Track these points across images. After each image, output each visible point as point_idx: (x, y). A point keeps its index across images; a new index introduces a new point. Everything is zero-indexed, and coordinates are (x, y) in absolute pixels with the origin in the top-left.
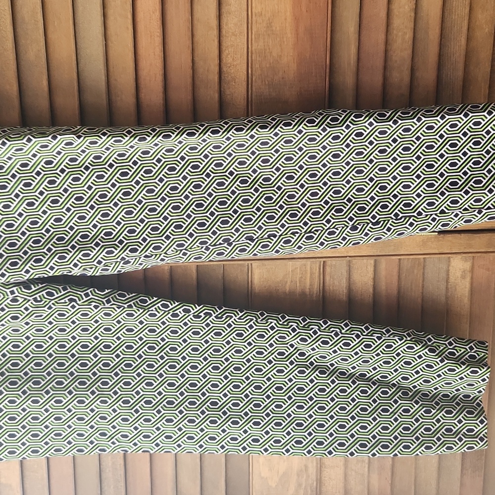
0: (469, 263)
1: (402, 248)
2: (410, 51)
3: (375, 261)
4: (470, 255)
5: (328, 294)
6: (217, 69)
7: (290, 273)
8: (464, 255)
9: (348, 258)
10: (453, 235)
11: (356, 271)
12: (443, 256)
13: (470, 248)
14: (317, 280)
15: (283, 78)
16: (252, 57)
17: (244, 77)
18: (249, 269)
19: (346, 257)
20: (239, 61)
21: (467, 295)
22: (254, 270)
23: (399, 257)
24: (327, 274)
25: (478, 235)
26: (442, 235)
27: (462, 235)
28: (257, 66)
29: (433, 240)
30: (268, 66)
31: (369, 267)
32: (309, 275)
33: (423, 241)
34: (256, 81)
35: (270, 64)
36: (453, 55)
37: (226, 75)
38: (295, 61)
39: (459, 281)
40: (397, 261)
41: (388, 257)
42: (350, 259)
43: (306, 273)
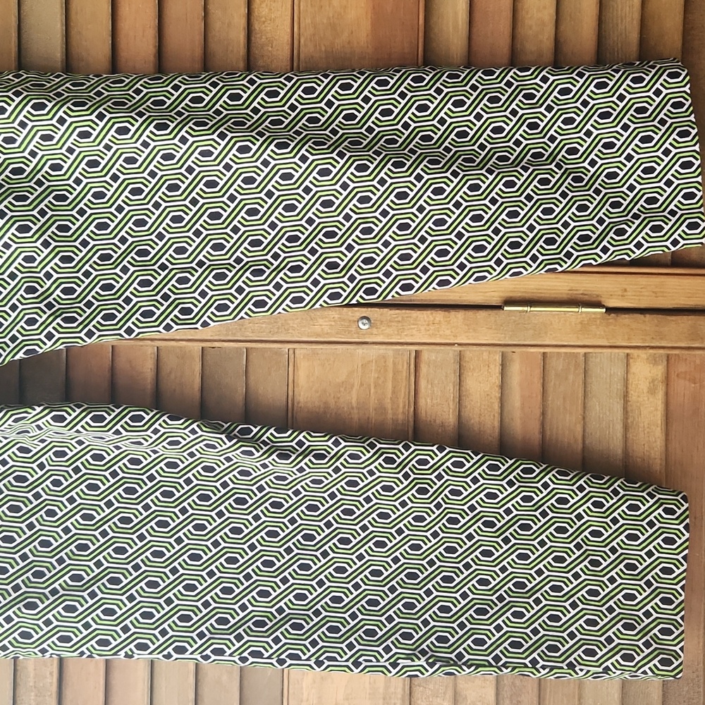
0: (660, 367)
1: (546, 333)
2: (552, 10)
3: (503, 356)
4: (661, 351)
5: (423, 412)
6: (243, 22)
7: (360, 369)
8: (651, 351)
9: (457, 348)
10: (632, 316)
11: (470, 374)
12: (616, 351)
13: (661, 339)
14: (404, 384)
15: (349, 43)
16: (299, 7)
17: (287, 38)
18: (291, 360)
19: (454, 344)
20: (279, 13)
21: (659, 422)
22: (298, 361)
23: (542, 350)
24: (421, 375)
25: (674, 318)
26: (613, 315)
27: (648, 316)
28: (308, 21)
29: (598, 321)
30: (325, 21)
31: (492, 366)
32: (390, 375)
33: (581, 323)
34: (306, 45)
35: (329, 18)
36: (622, 21)
37: (258, 36)
38: (369, 17)
39: (646, 399)
40: (540, 357)
41: (524, 349)
42: (460, 348)
43: (386, 371)
